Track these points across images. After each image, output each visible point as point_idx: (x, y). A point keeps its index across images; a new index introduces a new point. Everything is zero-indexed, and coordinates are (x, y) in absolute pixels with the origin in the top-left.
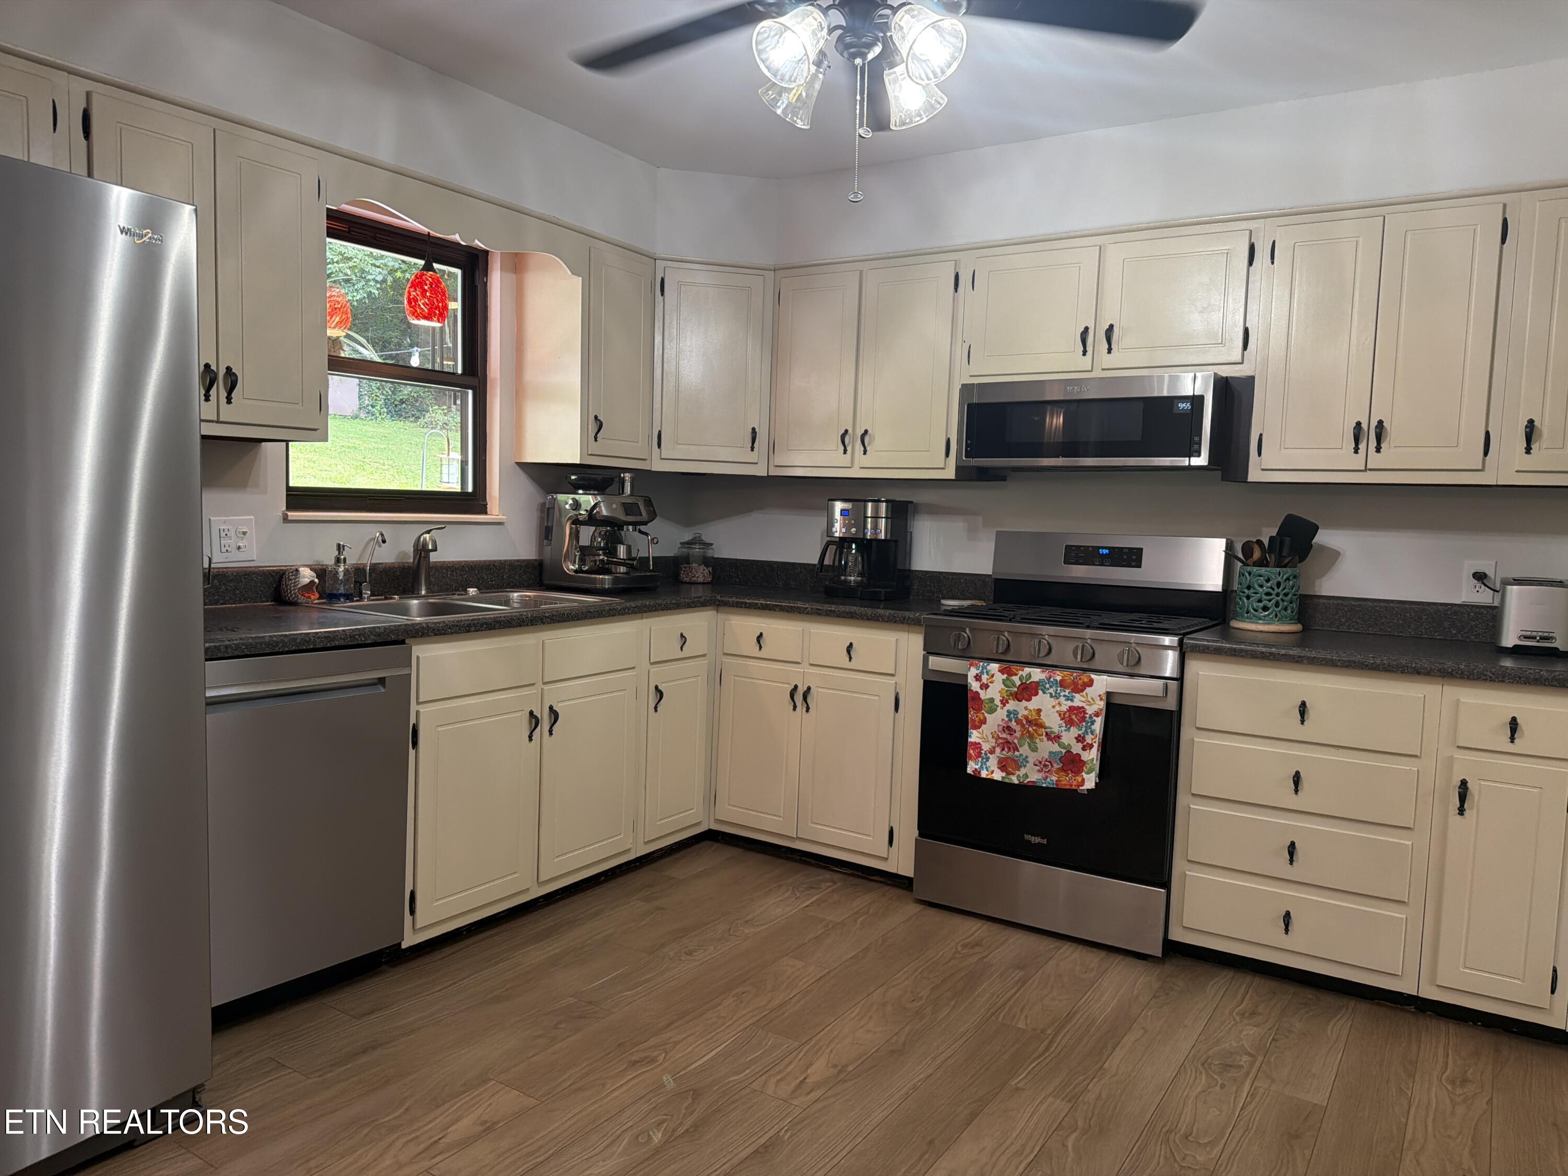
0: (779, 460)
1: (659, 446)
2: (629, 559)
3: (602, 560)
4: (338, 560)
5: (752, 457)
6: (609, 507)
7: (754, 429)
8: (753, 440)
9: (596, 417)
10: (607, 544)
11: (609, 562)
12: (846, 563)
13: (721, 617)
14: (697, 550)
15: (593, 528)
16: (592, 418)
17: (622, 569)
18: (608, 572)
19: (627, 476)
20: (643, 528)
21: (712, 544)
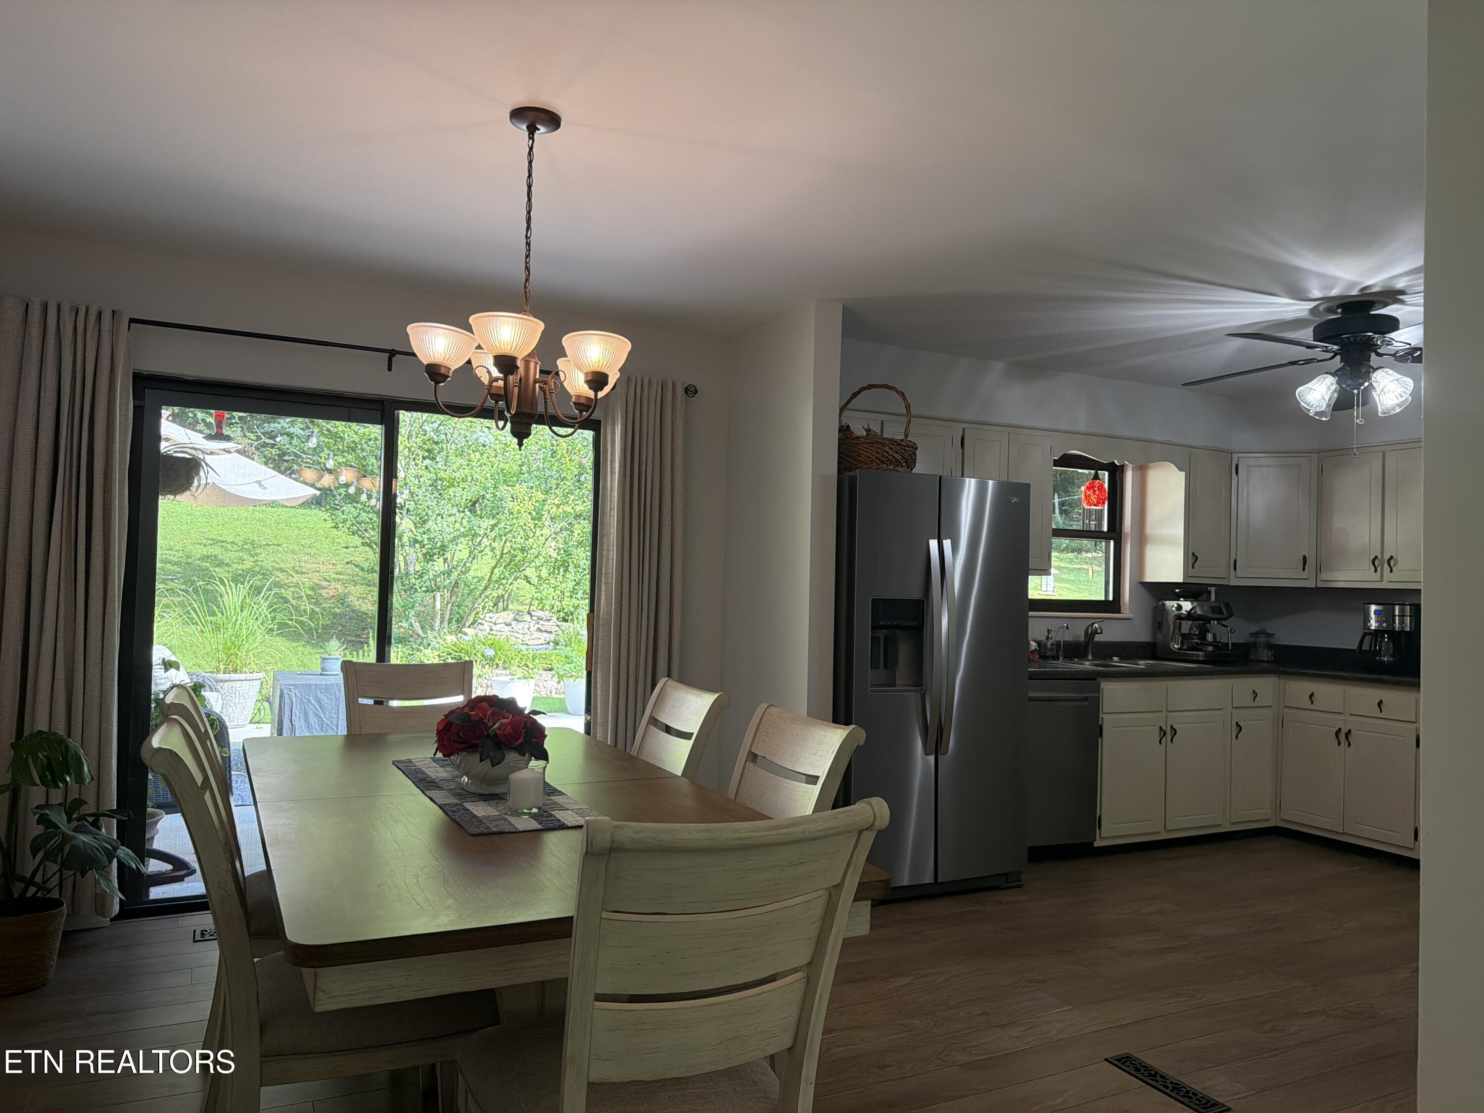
0: (1324, 576)
1: (1235, 569)
2: (1216, 642)
3: (1197, 643)
4: (1048, 638)
5: (1304, 575)
6: (1201, 609)
7: (1304, 556)
8: (1305, 564)
9: (1193, 554)
10: (1199, 632)
11: (1202, 644)
12: (1380, 648)
13: (1282, 682)
14: (1262, 639)
15: (1190, 622)
16: (1190, 555)
17: (1210, 648)
18: (1201, 650)
19: (1213, 589)
20: (1224, 622)
21: (1273, 635)
